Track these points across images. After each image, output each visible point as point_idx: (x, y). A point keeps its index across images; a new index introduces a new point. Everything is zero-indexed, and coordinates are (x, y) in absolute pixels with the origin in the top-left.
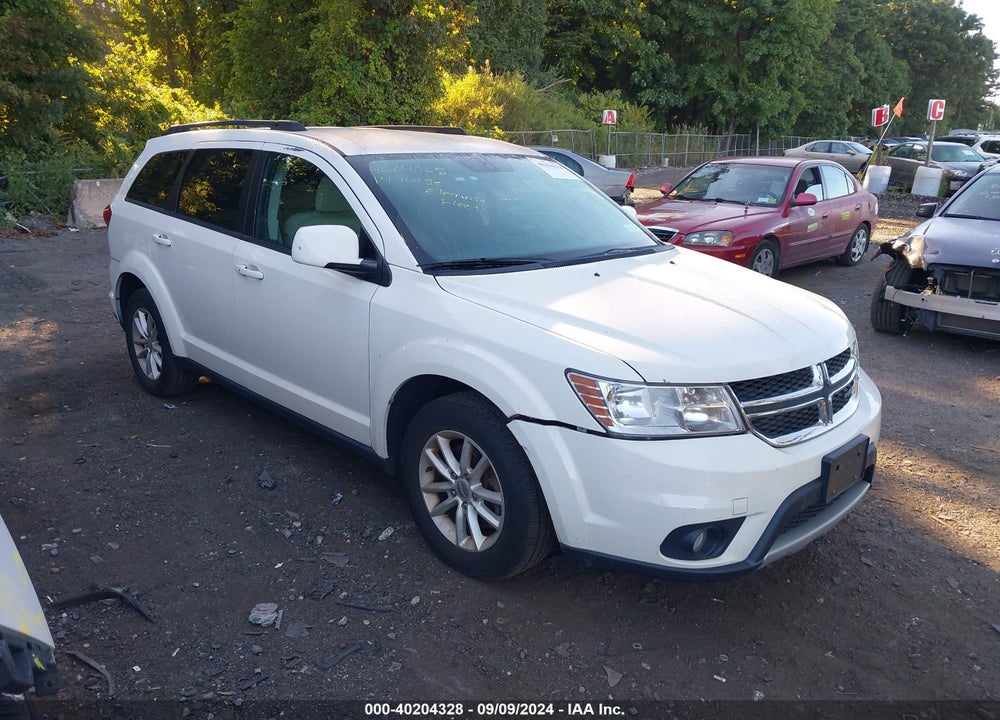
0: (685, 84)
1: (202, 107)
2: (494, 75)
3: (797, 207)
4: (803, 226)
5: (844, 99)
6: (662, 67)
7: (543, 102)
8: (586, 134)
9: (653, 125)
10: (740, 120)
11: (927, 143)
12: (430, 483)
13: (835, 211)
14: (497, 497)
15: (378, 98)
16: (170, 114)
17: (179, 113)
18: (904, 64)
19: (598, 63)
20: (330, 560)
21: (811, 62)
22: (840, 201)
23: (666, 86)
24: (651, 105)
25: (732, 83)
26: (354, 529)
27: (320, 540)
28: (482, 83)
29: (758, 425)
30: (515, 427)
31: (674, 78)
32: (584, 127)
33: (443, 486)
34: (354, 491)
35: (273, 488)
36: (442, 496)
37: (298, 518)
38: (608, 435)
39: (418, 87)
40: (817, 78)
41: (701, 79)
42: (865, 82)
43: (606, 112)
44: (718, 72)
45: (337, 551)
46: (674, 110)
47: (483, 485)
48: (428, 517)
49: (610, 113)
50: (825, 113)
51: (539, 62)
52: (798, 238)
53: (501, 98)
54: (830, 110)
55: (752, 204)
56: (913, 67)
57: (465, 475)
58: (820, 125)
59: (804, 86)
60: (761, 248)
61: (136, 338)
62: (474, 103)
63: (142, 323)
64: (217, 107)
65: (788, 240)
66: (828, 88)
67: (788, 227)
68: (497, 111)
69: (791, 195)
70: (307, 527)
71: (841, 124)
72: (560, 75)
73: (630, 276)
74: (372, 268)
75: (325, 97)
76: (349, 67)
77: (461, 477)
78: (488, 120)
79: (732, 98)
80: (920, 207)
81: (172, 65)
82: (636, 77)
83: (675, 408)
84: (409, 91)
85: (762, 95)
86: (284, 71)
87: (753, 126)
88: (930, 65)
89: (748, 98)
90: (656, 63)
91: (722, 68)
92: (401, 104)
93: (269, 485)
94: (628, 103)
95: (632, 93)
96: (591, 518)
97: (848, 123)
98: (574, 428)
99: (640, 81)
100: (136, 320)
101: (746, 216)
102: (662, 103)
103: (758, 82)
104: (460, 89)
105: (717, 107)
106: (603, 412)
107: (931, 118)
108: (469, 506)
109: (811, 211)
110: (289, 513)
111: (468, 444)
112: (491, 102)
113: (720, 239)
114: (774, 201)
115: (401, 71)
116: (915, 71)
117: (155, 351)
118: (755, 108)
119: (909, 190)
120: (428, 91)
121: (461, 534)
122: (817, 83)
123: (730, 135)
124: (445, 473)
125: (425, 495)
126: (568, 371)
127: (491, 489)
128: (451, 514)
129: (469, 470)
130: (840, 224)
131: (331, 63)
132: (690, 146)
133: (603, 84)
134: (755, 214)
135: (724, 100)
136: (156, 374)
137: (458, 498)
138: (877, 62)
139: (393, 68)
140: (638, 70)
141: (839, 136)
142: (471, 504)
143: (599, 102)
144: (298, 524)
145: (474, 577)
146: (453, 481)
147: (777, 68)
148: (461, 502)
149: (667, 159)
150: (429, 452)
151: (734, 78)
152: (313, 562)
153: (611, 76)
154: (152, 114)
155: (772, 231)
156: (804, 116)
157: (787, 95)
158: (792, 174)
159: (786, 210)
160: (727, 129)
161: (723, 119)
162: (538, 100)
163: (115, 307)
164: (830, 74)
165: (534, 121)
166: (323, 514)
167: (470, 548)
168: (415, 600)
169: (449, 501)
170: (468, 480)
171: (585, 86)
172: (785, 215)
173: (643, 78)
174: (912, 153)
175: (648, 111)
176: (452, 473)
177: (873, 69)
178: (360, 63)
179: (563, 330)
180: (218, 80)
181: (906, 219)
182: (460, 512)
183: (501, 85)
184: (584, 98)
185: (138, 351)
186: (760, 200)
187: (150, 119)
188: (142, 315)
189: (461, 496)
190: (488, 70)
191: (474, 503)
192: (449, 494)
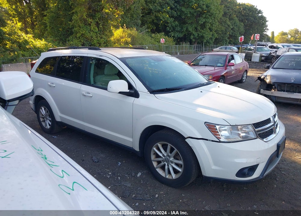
0: (183, 30)
1: (39, 40)
2: (127, 29)
3: (229, 67)
4: (230, 72)
5: (227, 34)
6: (175, 26)
7: (142, 36)
8: (155, 46)
9: (175, 43)
10: (199, 41)
11: (255, 46)
12: (155, 158)
13: (239, 67)
14: (181, 162)
15: (94, 37)
16: (29, 43)
17: (32, 42)
18: (242, 24)
19: (157, 25)
20: (125, 184)
21: (217, 24)
22: (239, 64)
23: (177, 31)
24: (174, 37)
25: (195, 30)
26: (129, 174)
27: (119, 178)
28: (124, 31)
29: (260, 135)
30: (187, 140)
31: (179, 29)
32: (155, 43)
33: (160, 159)
34: (124, 161)
35: (98, 162)
36: (159, 162)
37: (109, 171)
38: (220, 142)
39: (106, 33)
40: (219, 28)
41: (187, 29)
42: (232, 29)
43: (161, 39)
44: (192, 27)
45: (126, 181)
46: (179, 38)
47: (174, 158)
48: (154, 169)
49: (162, 40)
50: (222, 38)
51: (140, 25)
52: (230, 76)
53: (130, 36)
54: (223, 37)
55: (216, 66)
56: (244, 25)
57: (168, 156)
58: (220, 41)
59: (216, 30)
60: (220, 79)
61: (41, 116)
62: (122, 37)
63: (43, 111)
64: (43, 40)
65: (227, 76)
66: (222, 31)
67: (227, 73)
68: (129, 39)
69: (227, 63)
70: (113, 174)
71: (226, 41)
72: (146, 29)
73: (210, 92)
74: (133, 93)
75: (78, 36)
76: (85, 27)
77: (166, 156)
78: (127, 42)
79: (196, 34)
80: (265, 66)
81: (26, 27)
82: (168, 29)
83: (238, 132)
84: (103, 34)
85: (204, 33)
86: (63, 29)
87: (202, 42)
88: (249, 24)
89: (201, 34)
90: (174, 25)
91: (192, 25)
92: (101, 38)
93: (97, 161)
94: (167, 36)
95: (167, 34)
96: (214, 167)
97: (228, 40)
98: (207, 140)
99: (169, 30)
100: (41, 110)
101: (215, 70)
102: (176, 36)
103: (203, 30)
104: (118, 33)
105: (192, 37)
106: (217, 135)
107: (256, 40)
108: (170, 165)
109: (233, 68)
110: (106, 170)
111: (169, 146)
112: (127, 37)
113: (209, 77)
114: (222, 65)
115: (101, 28)
116: (245, 26)
117: (48, 119)
118: (202, 37)
119: (251, 60)
120: (109, 34)
121: (167, 174)
122: (219, 29)
123: (196, 45)
124: (161, 155)
125: (153, 162)
126: (205, 123)
127: (177, 159)
128: (163, 168)
129: (169, 154)
130: (240, 71)
131: (79, 26)
132: (185, 49)
133: (158, 31)
134: (217, 69)
135: (193, 35)
136: (48, 127)
137: (165, 163)
138: (235, 23)
139: (98, 27)
140: (169, 27)
141: (226, 44)
142: (170, 164)
143: (158, 36)
144: (110, 173)
145: (172, 187)
146: (164, 157)
147: (208, 25)
148: (166, 164)
149: (179, 53)
150: (155, 149)
151: (196, 28)
152: (120, 185)
153: (161, 29)
154: (24, 43)
155: (223, 74)
156: (216, 39)
157: (211, 33)
158: (226, 57)
159: (226, 67)
160: (195, 43)
161: (194, 40)
162: (141, 36)
163: (32, 106)
164: (222, 27)
165: (140, 42)
166: (117, 169)
167: (170, 178)
168: (157, 196)
169: (162, 164)
170: (169, 157)
171: (153, 31)
172: (226, 69)
173: (170, 29)
174: (250, 50)
175: (173, 39)
176: (163, 155)
177: (234, 25)
178: (88, 26)
179: (200, 110)
180: (41, 31)
181: (253, 69)
182: (166, 167)
183: (129, 32)
184: (153, 35)
185: (41, 119)
186: (218, 65)
187: (23, 44)
188: (43, 108)
189: (167, 162)
190: (125, 27)
191: (172, 164)
192: (162, 161)
